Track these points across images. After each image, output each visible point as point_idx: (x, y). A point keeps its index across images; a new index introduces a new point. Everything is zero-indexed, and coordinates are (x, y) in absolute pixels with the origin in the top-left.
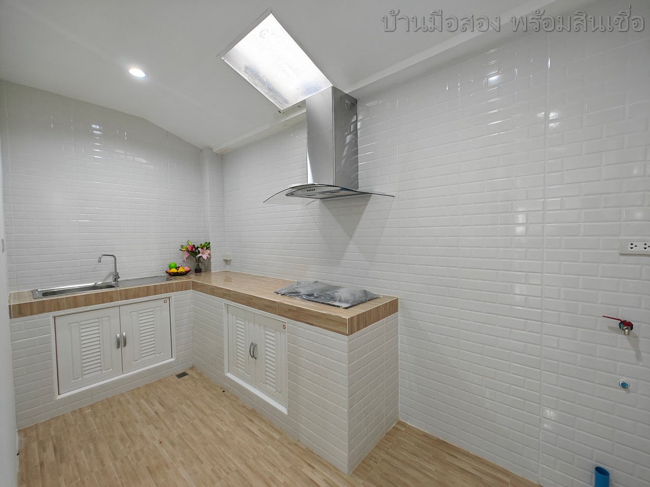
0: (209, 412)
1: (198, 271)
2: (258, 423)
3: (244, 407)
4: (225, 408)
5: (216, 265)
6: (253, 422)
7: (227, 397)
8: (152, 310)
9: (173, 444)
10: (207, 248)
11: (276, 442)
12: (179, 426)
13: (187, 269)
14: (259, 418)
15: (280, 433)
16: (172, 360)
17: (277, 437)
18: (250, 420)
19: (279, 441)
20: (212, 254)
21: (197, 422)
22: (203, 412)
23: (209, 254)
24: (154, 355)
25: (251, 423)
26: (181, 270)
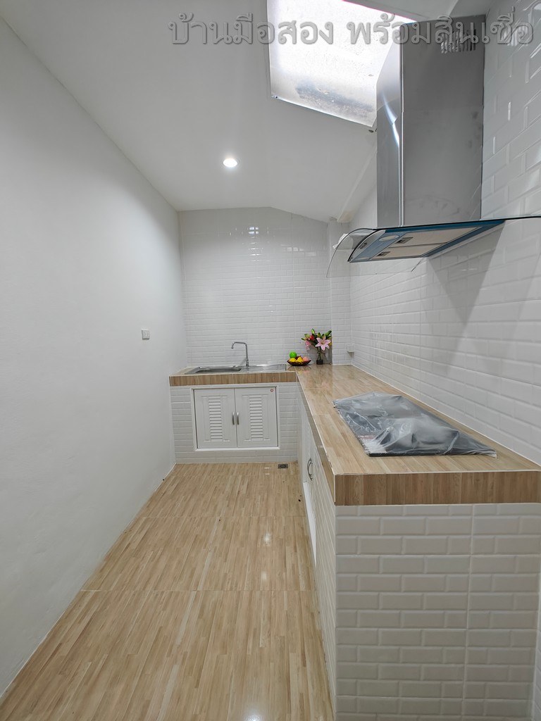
0: (271, 514)
1: (320, 362)
2: (298, 556)
3: (302, 528)
4: (285, 519)
5: (338, 357)
6: (296, 551)
7: (298, 508)
8: (260, 396)
9: (224, 528)
10: (327, 338)
11: (297, 593)
12: (241, 514)
13: (306, 359)
14: (305, 551)
15: (309, 586)
16: (278, 448)
17: (303, 587)
18: (295, 547)
19: (299, 594)
20: (333, 344)
21: (255, 518)
22: (267, 511)
23: (330, 345)
24: (262, 439)
25: (293, 551)
26: (299, 360)
